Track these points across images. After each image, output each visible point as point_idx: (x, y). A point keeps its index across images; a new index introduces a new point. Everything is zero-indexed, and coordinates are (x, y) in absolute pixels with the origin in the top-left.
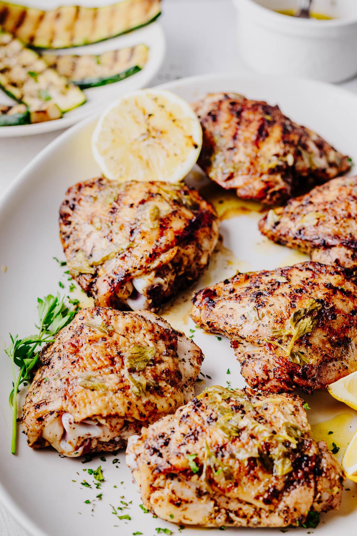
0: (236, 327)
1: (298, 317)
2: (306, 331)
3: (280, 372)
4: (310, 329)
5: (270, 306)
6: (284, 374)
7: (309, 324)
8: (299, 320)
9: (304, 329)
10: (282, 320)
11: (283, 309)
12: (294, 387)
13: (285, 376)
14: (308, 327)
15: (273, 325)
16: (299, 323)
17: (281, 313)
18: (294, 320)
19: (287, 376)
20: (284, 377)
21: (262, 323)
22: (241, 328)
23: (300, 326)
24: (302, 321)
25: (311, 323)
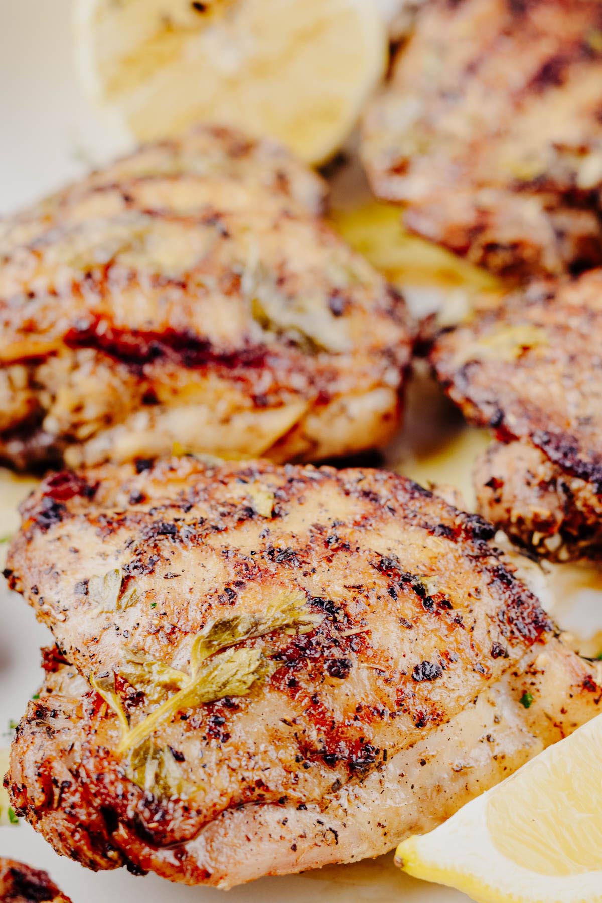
0: (53, 612)
1: (226, 638)
2: (227, 690)
3: (78, 795)
4: (245, 687)
5: (166, 578)
6: (89, 804)
7: (247, 670)
8: (223, 650)
9: (223, 680)
10: (173, 632)
11: (197, 597)
12: (111, 854)
13: (89, 814)
14: (238, 677)
15: (141, 638)
16: (221, 656)
17: (184, 610)
18: (208, 644)
19: (94, 817)
20: (83, 818)
21: (119, 622)
22: (61, 617)
23: (215, 669)
24: (230, 652)
25: (253, 667)
